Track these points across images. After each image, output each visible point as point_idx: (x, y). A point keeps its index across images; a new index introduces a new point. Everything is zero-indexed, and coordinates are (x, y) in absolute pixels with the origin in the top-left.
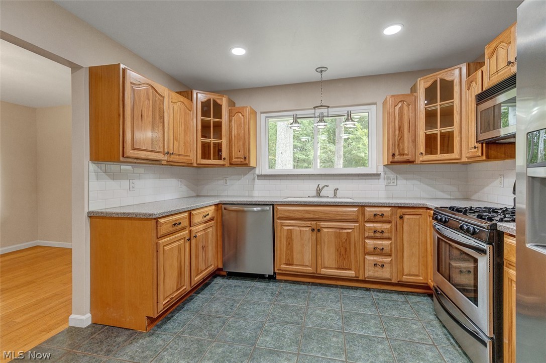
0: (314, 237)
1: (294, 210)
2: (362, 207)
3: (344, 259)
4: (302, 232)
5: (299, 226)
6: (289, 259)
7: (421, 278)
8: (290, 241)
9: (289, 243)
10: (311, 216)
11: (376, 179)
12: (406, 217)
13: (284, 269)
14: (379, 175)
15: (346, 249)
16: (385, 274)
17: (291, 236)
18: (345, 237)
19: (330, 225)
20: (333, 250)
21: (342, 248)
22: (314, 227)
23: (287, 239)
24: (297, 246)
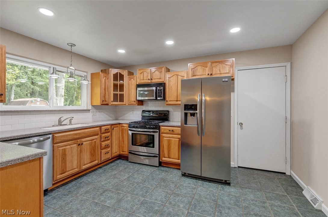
0: (79, 149)
1: (67, 135)
2: (100, 127)
3: (94, 156)
4: (72, 148)
5: (70, 145)
6: (63, 170)
7: (118, 153)
8: (64, 157)
9: (64, 158)
10: (78, 136)
11: (88, 112)
12: (114, 128)
13: (60, 178)
14: (89, 110)
15: (94, 150)
16: (109, 156)
17: (65, 153)
18: (94, 144)
19: (87, 139)
20: (88, 153)
21: (93, 150)
22: (79, 143)
23: (62, 156)
24: (68, 158)
